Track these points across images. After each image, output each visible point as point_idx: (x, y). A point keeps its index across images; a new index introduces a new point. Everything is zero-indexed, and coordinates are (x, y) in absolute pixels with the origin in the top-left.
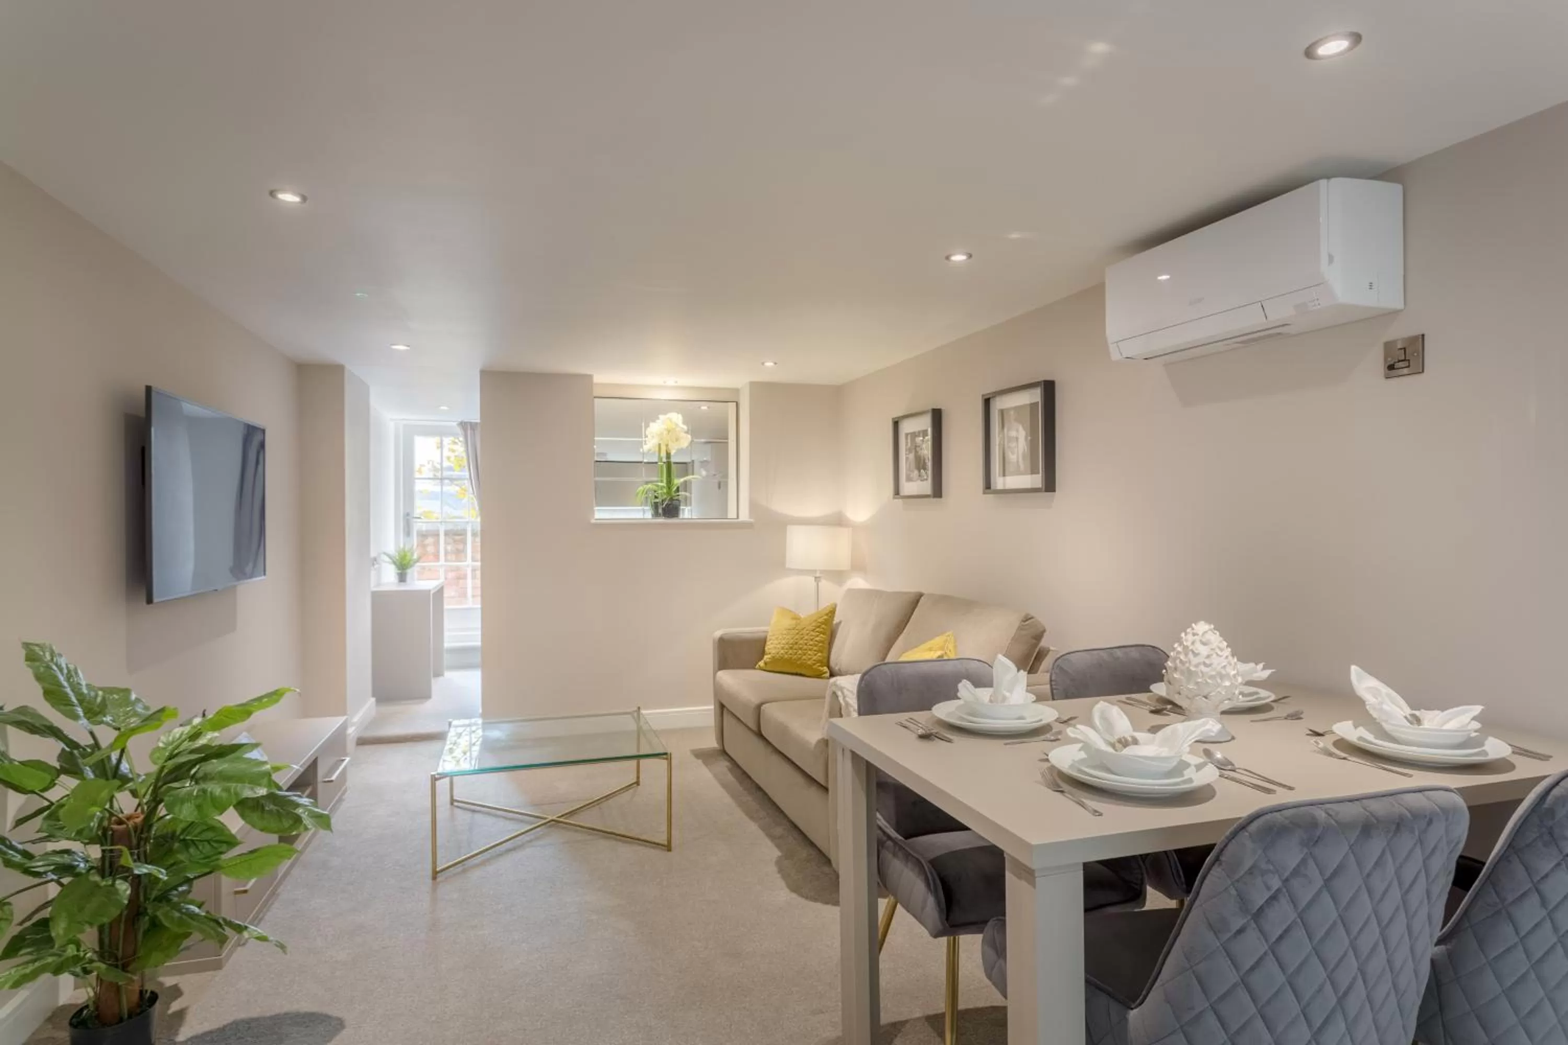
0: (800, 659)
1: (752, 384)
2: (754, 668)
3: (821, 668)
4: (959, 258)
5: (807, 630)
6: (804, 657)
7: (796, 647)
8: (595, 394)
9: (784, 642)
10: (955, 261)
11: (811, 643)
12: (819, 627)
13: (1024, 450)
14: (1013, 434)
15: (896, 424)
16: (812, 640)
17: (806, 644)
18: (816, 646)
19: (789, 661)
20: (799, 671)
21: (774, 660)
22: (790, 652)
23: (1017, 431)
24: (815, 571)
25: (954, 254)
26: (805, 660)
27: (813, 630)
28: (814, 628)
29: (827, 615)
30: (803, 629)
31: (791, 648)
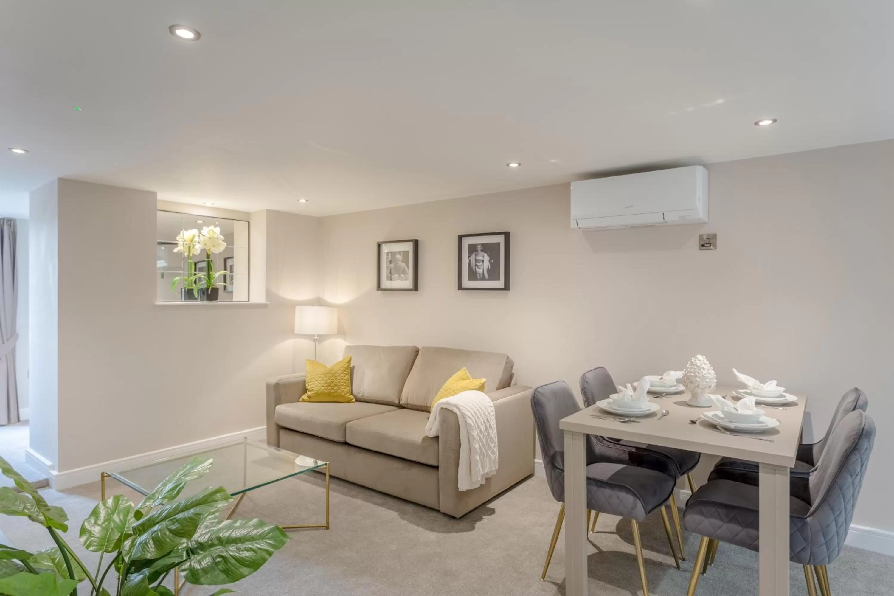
0: (336, 392)
1: (270, 213)
2: (298, 401)
3: (350, 397)
4: (514, 165)
5: (339, 373)
6: (339, 391)
7: (333, 384)
8: (159, 208)
9: (323, 382)
10: (512, 167)
11: (342, 381)
12: (345, 371)
13: (489, 267)
14: (480, 258)
15: (379, 246)
16: (342, 379)
17: (339, 382)
18: (345, 383)
19: (329, 394)
20: (335, 400)
21: (317, 394)
22: (329, 388)
23: (483, 257)
24: (314, 336)
25: (511, 164)
26: (340, 392)
27: (342, 373)
28: (342, 372)
29: (348, 363)
30: (336, 373)
31: (329, 386)
